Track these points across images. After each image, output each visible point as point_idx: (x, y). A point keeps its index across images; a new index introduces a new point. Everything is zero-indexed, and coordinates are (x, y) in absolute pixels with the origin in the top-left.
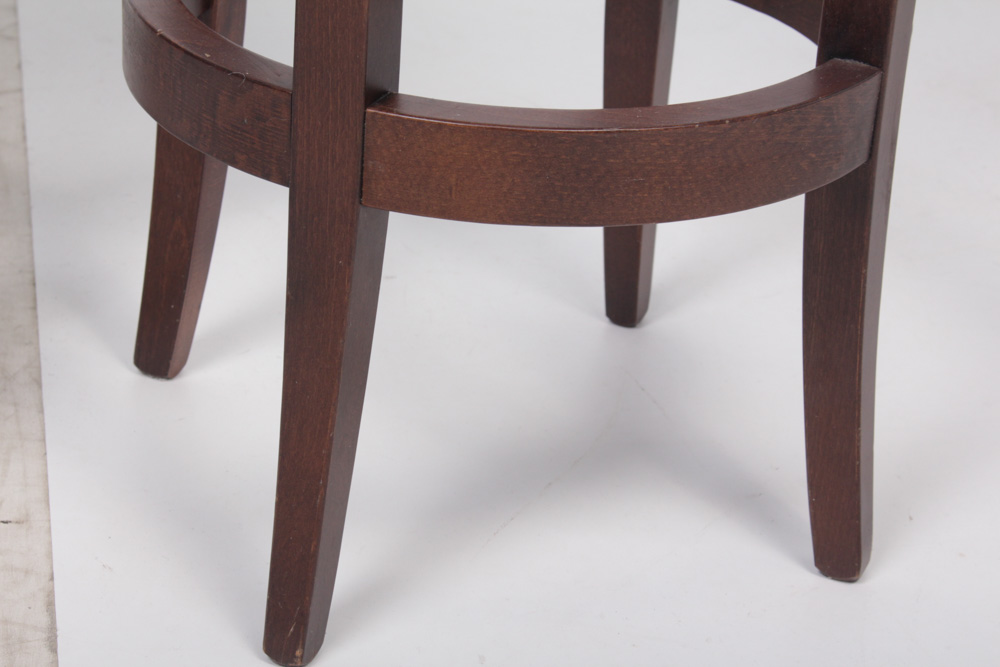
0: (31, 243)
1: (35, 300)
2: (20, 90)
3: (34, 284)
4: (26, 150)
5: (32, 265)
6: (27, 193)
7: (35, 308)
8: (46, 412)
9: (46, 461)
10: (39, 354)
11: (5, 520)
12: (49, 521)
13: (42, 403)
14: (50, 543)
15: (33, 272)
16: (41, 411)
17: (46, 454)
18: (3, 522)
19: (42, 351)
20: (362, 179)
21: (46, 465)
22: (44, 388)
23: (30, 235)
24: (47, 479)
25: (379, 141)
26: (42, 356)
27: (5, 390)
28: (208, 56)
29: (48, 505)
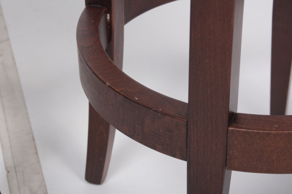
0: (28, 118)
1: (36, 148)
2: (8, 40)
3: (34, 140)
4: (16, 70)
5: (31, 129)
6: (21, 92)
7: (37, 153)
10: (43, 179)
15: (32, 133)
20: (226, 159)
23: (27, 114)
25: (236, 142)
28: (137, 99)
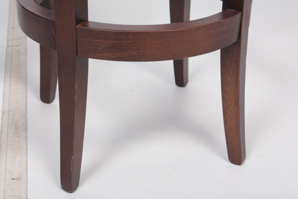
8: (28, 139)
9: (27, 157)
11: (13, 178)
12: (27, 178)
13: (27, 137)
14: (27, 186)
16: (27, 139)
17: (27, 154)
18: (13, 179)
19: (28, 119)
21: (27, 158)
22: (28, 131)
24: (27, 163)
26: (28, 121)
27: (16, 132)
29: (27, 172)
